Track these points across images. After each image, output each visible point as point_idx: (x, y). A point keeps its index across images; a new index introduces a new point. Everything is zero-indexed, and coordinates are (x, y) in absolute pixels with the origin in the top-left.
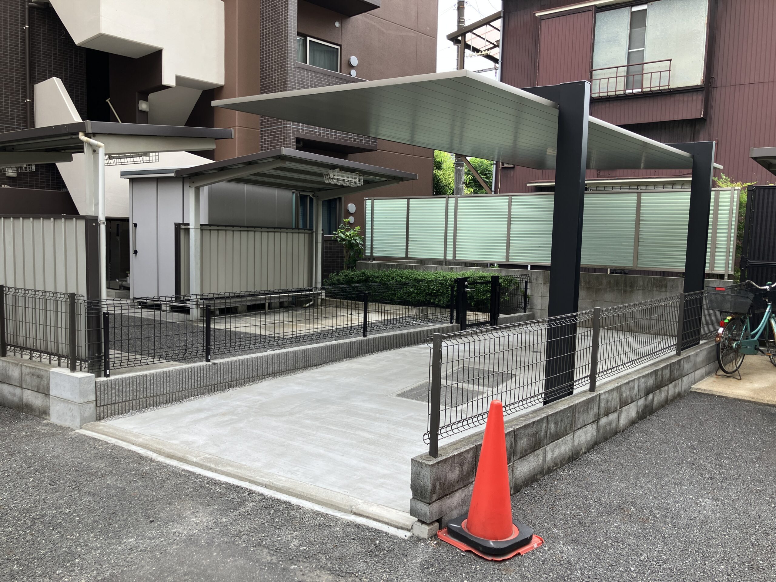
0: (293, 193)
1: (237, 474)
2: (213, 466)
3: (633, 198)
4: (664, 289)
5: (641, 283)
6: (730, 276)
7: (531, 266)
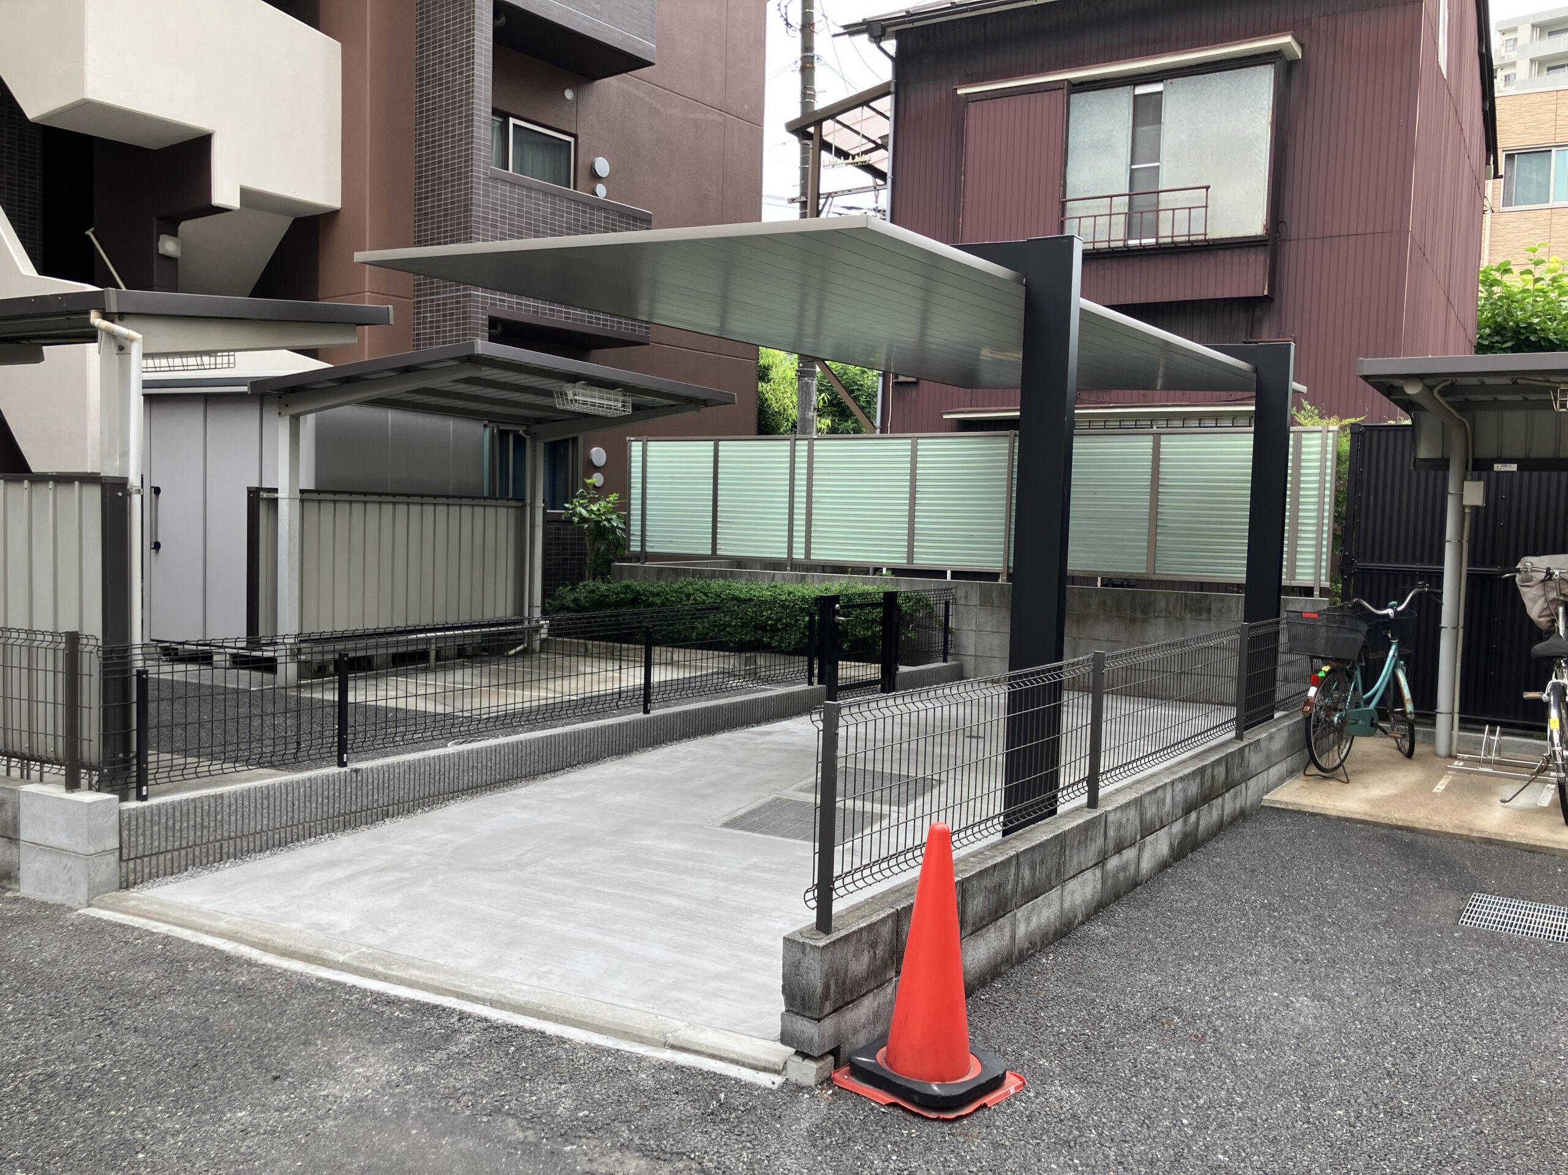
0: (485, 426)
1: (431, 982)
2: (379, 969)
3: (1144, 444)
4: (1204, 616)
5: (1163, 604)
6: (1323, 592)
7: (953, 573)
